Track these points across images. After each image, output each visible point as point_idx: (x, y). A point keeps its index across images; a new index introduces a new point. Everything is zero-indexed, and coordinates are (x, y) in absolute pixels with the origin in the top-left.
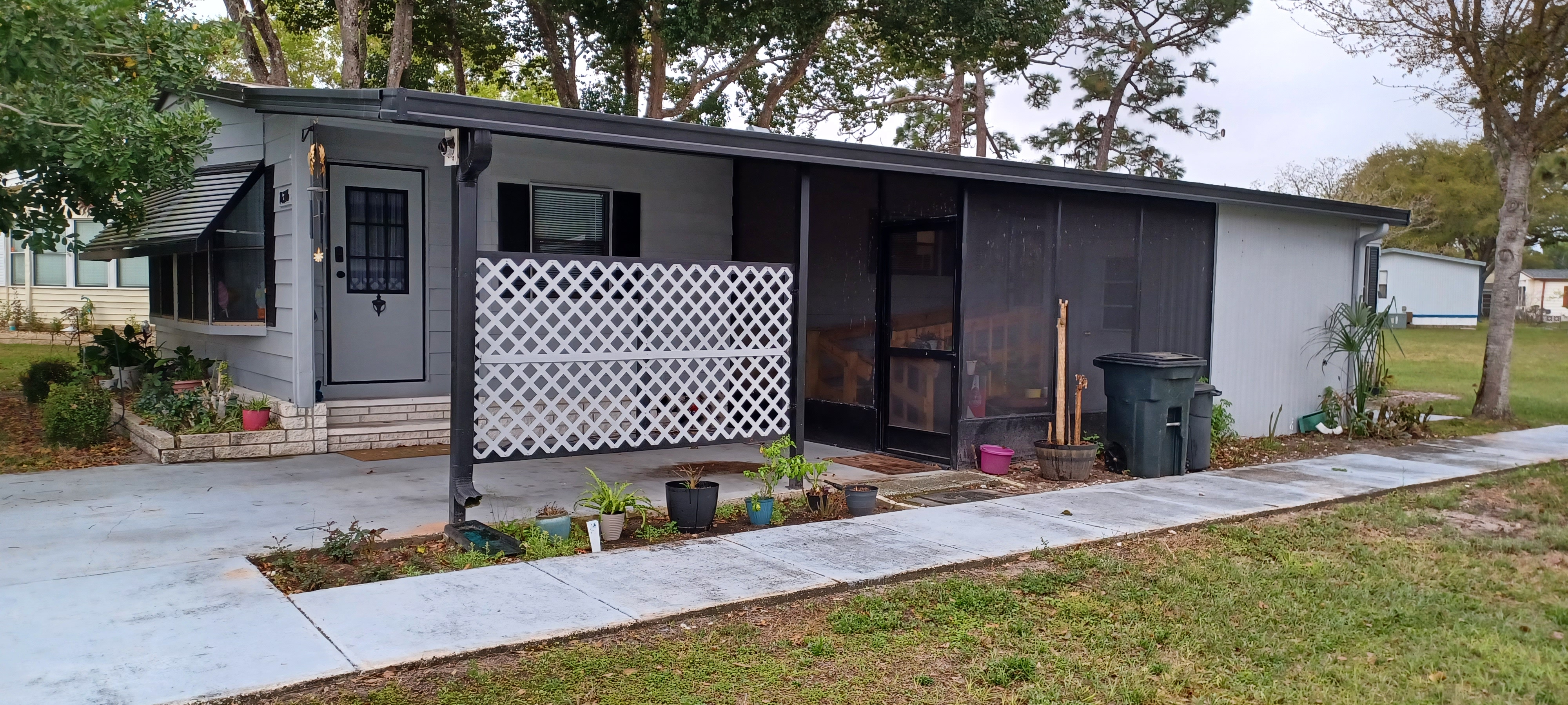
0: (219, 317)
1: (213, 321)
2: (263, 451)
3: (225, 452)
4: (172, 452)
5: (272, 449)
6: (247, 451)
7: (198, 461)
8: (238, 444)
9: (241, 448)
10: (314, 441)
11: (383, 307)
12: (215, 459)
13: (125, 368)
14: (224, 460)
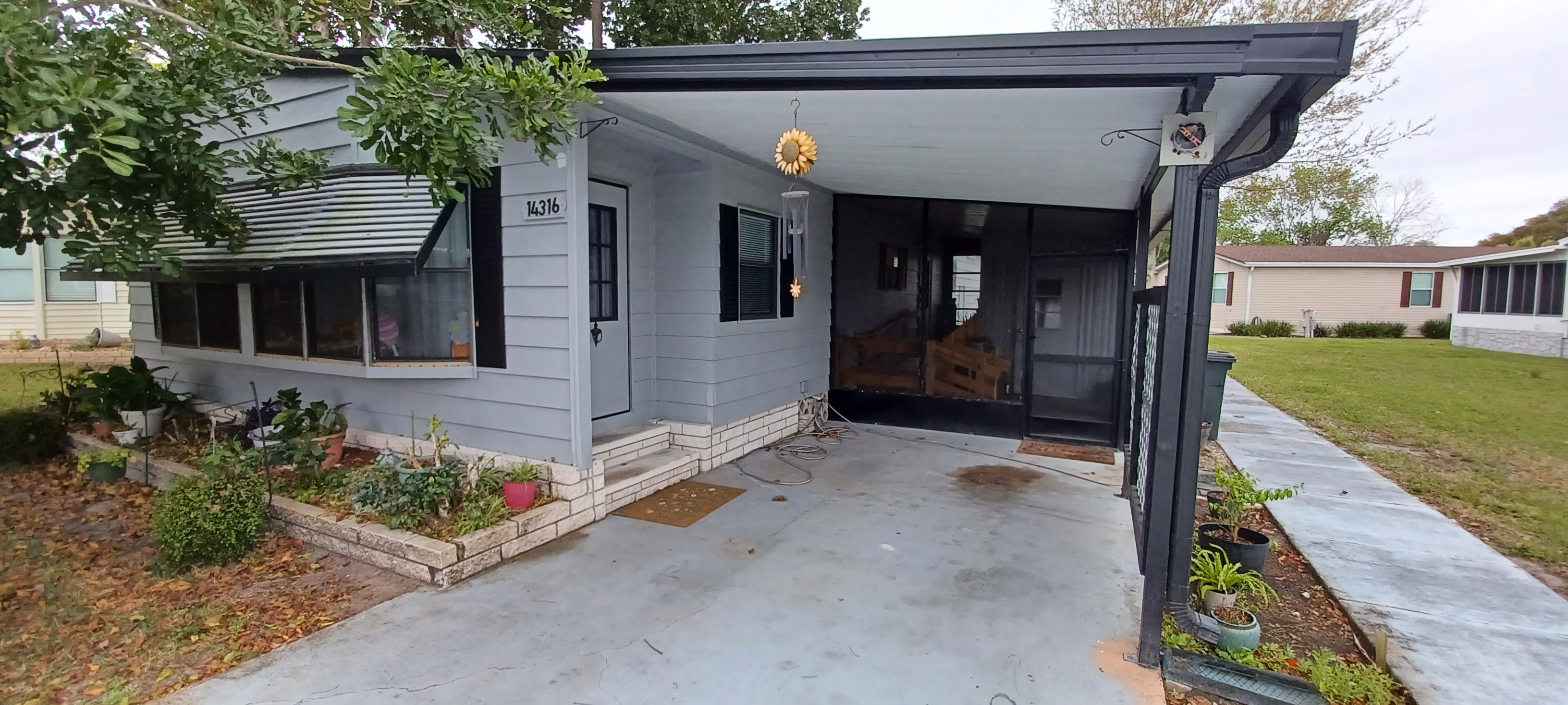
0: (382, 355)
1: (374, 361)
2: (549, 534)
3: (511, 549)
4: (455, 568)
5: (559, 529)
6: (536, 539)
7: (486, 570)
8: (526, 533)
9: (529, 536)
10: (593, 507)
11: (600, 335)
12: (504, 561)
13: (149, 412)
14: (513, 559)
